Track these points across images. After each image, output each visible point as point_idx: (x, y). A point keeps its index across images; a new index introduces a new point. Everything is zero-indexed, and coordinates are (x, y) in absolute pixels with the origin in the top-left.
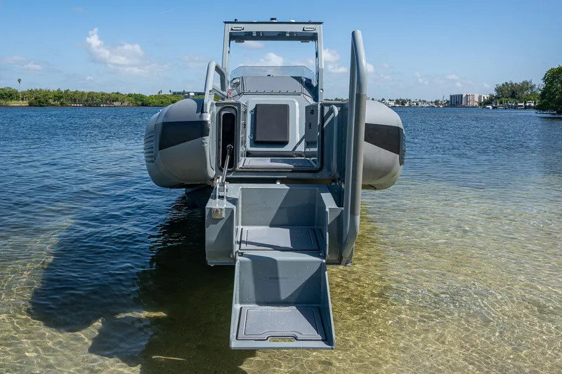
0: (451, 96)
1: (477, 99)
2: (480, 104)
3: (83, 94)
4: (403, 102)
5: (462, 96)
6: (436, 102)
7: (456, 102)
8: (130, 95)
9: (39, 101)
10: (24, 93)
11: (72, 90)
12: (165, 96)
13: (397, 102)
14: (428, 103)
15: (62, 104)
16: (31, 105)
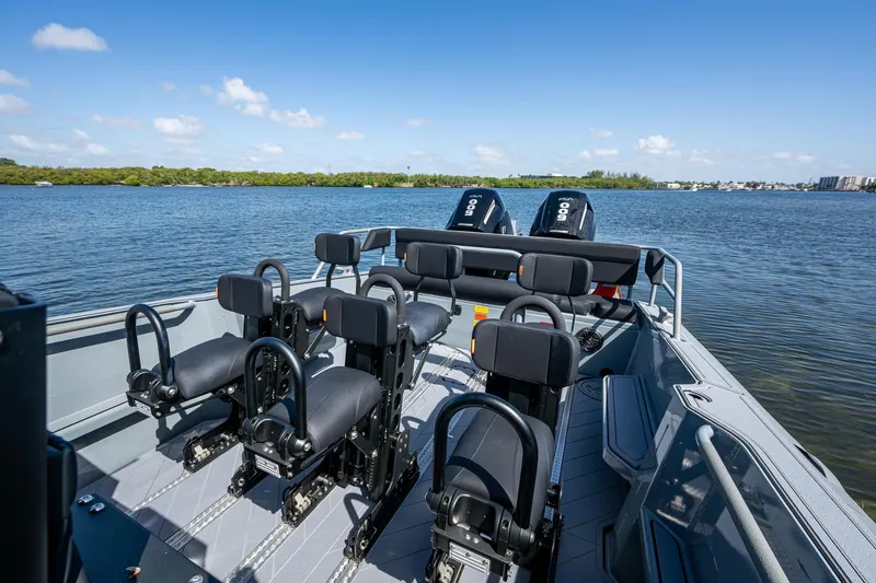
0: (822, 179)
1: (859, 182)
2: (863, 187)
3: (451, 178)
4: (755, 185)
5: (837, 178)
6: (799, 186)
7: (828, 185)
8: (486, 179)
9: (421, 183)
10: (411, 177)
11: (445, 174)
12: (513, 180)
13: (748, 185)
14: (788, 186)
15: (436, 186)
16: (415, 186)
